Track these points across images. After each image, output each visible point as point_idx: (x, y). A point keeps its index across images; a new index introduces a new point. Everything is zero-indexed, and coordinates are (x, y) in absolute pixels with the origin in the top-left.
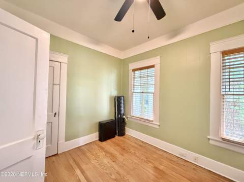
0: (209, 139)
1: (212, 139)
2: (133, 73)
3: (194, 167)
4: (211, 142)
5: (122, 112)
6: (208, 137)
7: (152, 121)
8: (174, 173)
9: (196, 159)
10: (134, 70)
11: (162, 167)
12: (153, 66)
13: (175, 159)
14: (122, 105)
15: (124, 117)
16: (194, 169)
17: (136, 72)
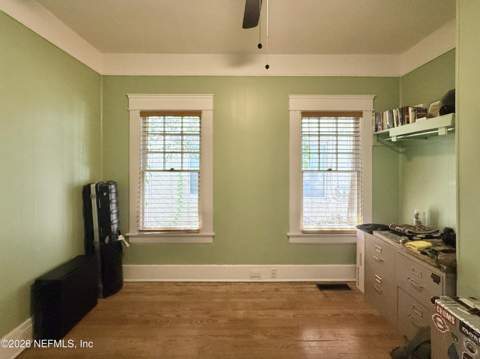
0: (288, 237)
1: (293, 236)
2: (141, 120)
3: (274, 287)
4: (291, 240)
5: (115, 227)
6: (289, 234)
7: (198, 231)
8: (261, 312)
9: (274, 275)
10: (145, 114)
11: (241, 312)
12: (198, 113)
13: (247, 289)
14: (113, 207)
15: (121, 238)
16: (277, 290)
17: (151, 119)
